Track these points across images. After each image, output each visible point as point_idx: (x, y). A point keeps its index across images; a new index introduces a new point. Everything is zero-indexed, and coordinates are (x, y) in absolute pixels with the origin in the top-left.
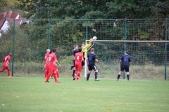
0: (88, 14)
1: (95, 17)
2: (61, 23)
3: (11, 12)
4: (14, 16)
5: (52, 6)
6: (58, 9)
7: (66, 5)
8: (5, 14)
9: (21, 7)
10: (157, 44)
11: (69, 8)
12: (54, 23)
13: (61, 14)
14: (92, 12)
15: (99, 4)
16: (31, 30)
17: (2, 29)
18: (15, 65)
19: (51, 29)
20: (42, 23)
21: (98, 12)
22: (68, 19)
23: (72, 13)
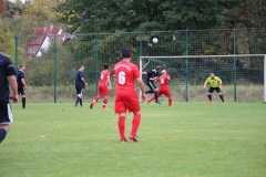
0: (142, 25)
1: (150, 29)
2: (110, 37)
3: (52, 27)
4: (55, 31)
5: (99, 17)
6: (106, 21)
7: (115, 17)
8: (45, 28)
9: (64, 20)
10: (224, 59)
11: (120, 19)
12: (102, 38)
13: (110, 27)
14: (147, 24)
15: (156, 13)
16: (75, 47)
17: (43, 47)
18: (57, 89)
19: (99, 45)
20: (88, 39)
21: (154, 23)
22: (118, 33)
23: (123, 26)
